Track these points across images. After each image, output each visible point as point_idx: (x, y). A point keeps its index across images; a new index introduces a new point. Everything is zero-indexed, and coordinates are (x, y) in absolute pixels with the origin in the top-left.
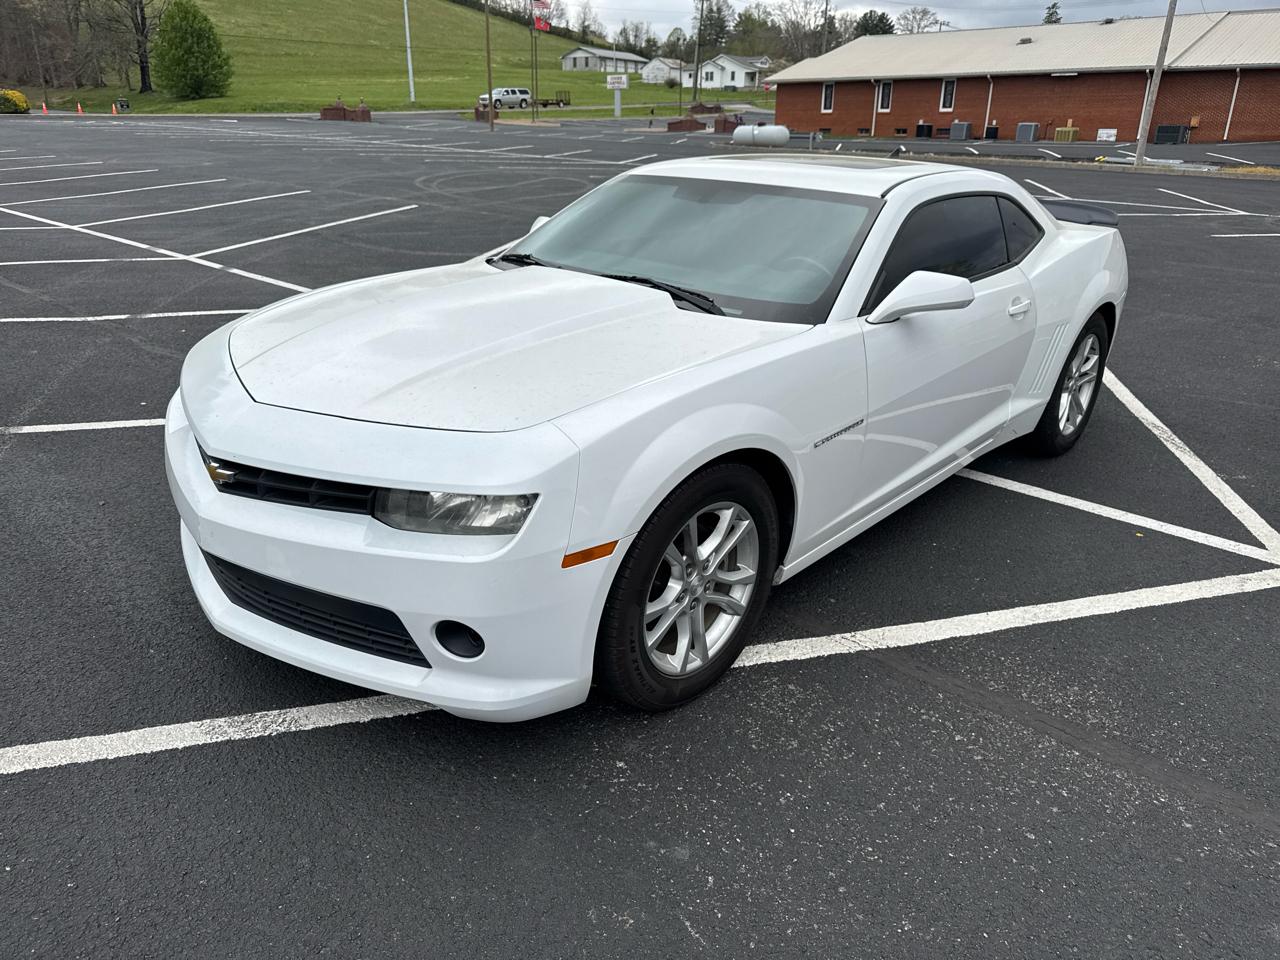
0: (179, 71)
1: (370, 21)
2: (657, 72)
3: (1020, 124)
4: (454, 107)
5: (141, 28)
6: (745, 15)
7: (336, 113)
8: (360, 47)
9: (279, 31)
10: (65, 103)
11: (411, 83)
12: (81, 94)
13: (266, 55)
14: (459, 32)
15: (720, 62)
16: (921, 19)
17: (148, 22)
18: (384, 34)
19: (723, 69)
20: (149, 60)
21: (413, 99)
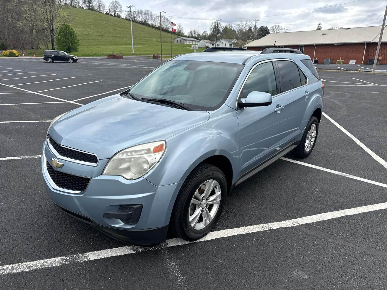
0: (64, 44)
1: (116, 29)
2: (202, 44)
3: (325, 59)
4: (146, 54)
5: (52, 32)
6: (225, 27)
7: (113, 57)
8: (114, 37)
9: (90, 33)
10: (28, 54)
11: (133, 48)
12: (33, 51)
13: (86, 40)
14: (143, 32)
15: (221, 41)
16: (277, 28)
17: (54, 30)
18: (121, 33)
19: (222, 43)
20: (54, 41)
21: (133, 52)
